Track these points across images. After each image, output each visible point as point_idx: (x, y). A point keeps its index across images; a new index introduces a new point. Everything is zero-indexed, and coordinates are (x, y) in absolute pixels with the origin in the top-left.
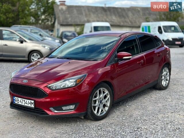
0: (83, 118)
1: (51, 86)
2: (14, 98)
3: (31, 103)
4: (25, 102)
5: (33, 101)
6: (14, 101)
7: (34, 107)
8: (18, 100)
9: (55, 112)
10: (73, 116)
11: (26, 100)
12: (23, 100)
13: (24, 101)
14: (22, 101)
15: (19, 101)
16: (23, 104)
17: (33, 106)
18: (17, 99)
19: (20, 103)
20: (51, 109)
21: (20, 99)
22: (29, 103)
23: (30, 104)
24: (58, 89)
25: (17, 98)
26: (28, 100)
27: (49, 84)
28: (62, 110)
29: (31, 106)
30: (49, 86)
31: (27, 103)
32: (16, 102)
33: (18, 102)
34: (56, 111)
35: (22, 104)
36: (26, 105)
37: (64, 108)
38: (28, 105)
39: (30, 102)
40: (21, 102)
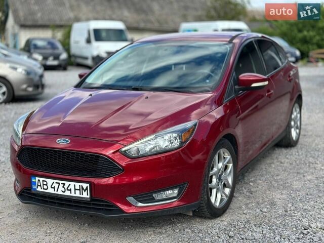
0: (191, 215)
1: (128, 150)
2: (33, 180)
3: (82, 189)
4: (66, 187)
5: (88, 185)
6: (34, 187)
7: (89, 197)
8: (45, 183)
9: (138, 207)
10: (175, 212)
11: (67, 183)
12: (59, 183)
13: (61, 186)
14: (56, 186)
15: (49, 185)
16: (60, 192)
17: (86, 195)
18: (43, 181)
19: (50, 191)
20: (130, 199)
21: (50, 181)
22: (75, 189)
23: (78, 192)
24: (143, 156)
25: (41, 179)
26: (72, 184)
27: (125, 146)
28: (153, 200)
29: (81, 196)
30: (124, 149)
31: (70, 190)
32: (39, 189)
33: (45, 187)
34: (140, 204)
35: (56, 192)
36: (67, 193)
37: (157, 196)
38: (73, 194)
39: (77, 187)
40: (54, 188)
